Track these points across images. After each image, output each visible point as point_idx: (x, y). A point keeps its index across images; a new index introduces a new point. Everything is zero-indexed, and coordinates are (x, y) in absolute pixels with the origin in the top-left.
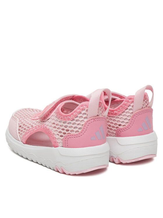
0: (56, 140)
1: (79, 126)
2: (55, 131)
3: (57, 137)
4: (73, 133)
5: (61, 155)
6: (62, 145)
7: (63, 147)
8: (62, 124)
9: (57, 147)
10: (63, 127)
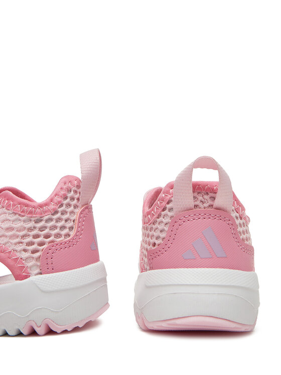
0: (23, 264)
1: (69, 225)
2: (16, 244)
3: (25, 255)
4: (60, 239)
5: (43, 291)
6: (38, 271)
7: (41, 274)
8: (32, 224)
9: (26, 277)
10: (35, 232)
